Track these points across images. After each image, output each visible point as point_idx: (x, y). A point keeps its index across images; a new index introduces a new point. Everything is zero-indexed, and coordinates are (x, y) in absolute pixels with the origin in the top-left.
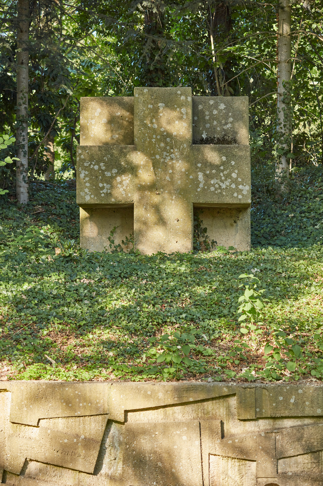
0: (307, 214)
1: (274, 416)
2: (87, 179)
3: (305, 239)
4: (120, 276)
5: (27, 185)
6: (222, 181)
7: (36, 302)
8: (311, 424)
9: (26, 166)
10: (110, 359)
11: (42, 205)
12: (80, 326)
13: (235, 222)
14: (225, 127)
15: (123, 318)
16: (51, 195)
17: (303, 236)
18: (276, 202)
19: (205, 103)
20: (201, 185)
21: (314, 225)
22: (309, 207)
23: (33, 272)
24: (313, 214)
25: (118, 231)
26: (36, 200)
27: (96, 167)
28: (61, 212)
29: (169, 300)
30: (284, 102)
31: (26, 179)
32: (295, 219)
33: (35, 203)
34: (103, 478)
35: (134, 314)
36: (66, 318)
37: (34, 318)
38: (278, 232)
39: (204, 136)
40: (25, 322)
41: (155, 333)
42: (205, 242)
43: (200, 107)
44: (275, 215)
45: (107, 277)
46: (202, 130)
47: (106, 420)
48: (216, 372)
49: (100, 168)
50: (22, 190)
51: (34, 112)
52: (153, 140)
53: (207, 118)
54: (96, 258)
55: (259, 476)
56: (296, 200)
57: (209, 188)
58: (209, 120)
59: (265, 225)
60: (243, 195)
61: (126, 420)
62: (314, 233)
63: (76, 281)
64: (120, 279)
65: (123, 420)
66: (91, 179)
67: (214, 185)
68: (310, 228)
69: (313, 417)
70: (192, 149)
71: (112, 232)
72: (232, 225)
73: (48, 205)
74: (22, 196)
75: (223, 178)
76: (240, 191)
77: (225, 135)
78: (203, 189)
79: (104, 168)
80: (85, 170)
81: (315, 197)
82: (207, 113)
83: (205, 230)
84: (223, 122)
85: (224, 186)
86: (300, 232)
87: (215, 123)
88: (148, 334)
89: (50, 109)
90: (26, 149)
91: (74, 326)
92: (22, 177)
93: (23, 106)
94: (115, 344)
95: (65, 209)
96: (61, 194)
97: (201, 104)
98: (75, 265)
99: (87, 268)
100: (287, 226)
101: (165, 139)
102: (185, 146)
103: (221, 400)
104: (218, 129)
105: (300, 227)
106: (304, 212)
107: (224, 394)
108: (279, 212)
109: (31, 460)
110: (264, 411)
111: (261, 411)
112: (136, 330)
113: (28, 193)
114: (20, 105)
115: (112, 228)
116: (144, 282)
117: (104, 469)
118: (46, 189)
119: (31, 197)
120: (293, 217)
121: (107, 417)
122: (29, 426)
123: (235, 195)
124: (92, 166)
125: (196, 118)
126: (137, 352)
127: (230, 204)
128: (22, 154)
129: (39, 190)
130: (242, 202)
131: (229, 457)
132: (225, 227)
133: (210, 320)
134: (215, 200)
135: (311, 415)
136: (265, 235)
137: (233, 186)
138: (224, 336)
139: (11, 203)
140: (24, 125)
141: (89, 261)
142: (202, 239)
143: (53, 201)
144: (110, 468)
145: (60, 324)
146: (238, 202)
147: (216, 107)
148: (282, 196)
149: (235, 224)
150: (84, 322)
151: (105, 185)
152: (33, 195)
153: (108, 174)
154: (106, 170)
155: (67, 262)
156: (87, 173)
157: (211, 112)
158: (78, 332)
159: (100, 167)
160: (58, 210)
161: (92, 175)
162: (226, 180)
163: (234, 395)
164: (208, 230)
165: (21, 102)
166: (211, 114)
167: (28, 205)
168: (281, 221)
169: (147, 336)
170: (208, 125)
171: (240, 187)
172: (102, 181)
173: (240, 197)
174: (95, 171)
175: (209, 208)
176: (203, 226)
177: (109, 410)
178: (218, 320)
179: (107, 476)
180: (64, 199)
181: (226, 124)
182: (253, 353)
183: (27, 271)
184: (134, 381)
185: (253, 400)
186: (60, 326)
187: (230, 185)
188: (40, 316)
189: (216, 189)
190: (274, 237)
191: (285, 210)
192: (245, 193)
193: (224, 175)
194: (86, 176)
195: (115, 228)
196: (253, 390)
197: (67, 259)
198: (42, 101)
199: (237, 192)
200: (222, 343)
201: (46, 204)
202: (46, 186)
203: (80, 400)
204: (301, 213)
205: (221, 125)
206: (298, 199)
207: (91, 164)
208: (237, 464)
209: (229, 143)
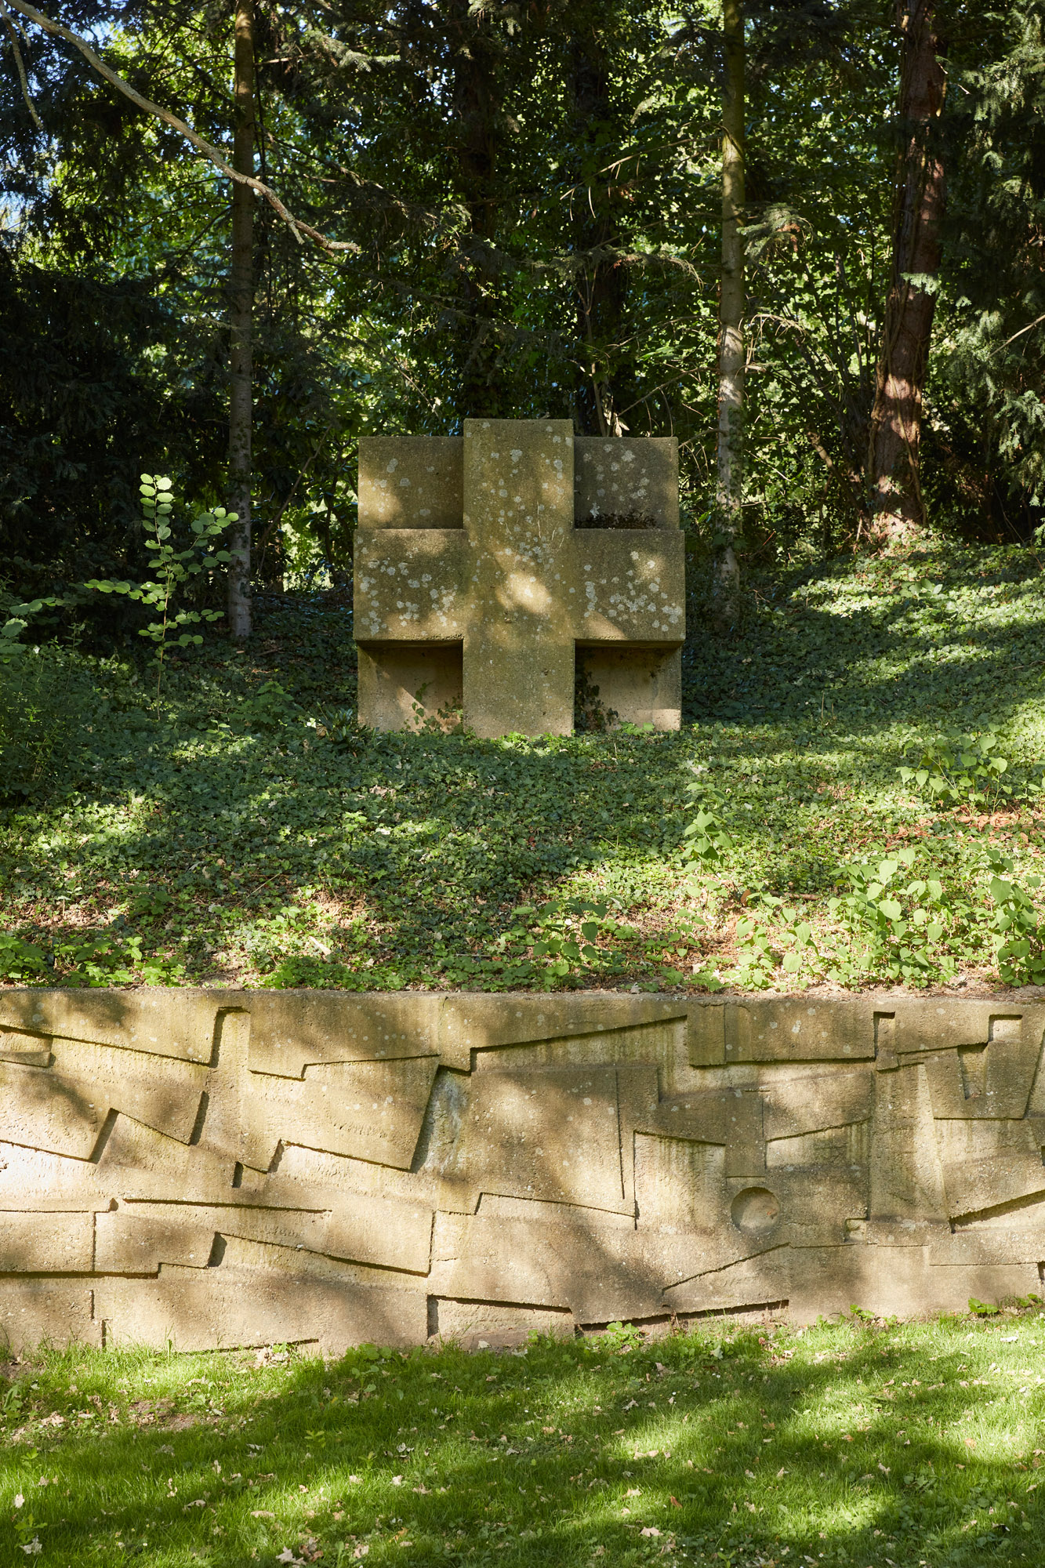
0: (777, 659)
1: (759, 1058)
2: (374, 593)
3: (778, 705)
4: (443, 781)
5: (248, 602)
6: (631, 599)
7: (288, 831)
8: (833, 1074)
9: (247, 566)
10: (437, 946)
11: (277, 638)
12: (375, 880)
13: (653, 675)
14: (634, 496)
15: (458, 865)
16: (293, 620)
17: (771, 700)
18: (716, 634)
19: (595, 449)
20: (591, 606)
21: (792, 680)
22: (779, 645)
23: (276, 772)
24: (787, 659)
25: (431, 691)
26: (265, 629)
27: (392, 571)
28: (315, 652)
29: (542, 830)
30: (730, 448)
31: (248, 590)
32: (754, 668)
33: (263, 635)
34: (430, 1179)
35: (478, 857)
36: (347, 865)
37: (286, 865)
38: (723, 691)
39: (594, 513)
40: (268, 872)
41: (519, 893)
42: (595, 712)
43: (587, 457)
44: (715, 659)
45: (419, 782)
46: (592, 501)
47: (436, 1068)
48: (643, 973)
49: (398, 572)
50: (239, 609)
51: (260, 463)
52: (501, 520)
53: (600, 477)
54: (395, 745)
55: (730, 1173)
56: (753, 631)
57: (605, 611)
58: (604, 481)
59: (699, 678)
60: (670, 625)
61: (473, 1067)
62: (794, 695)
63: (359, 790)
64: (443, 785)
65: (467, 1069)
66: (380, 593)
67: (615, 606)
68: (785, 685)
69: (835, 1061)
70: (573, 538)
71: (420, 696)
72: (646, 681)
73: (289, 639)
74: (239, 620)
75: (633, 593)
76: (664, 618)
77: (634, 510)
78: (595, 614)
79: (405, 572)
80: (370, 576)
81: (789, 626)
82: (600, 468)
83: (596, 691)
84: (630, 485)
85: (634, 608)
86: (766, 692)
87: (615, 487)
88: (508, 896)
89: (289, 456)
90: (247, 532)
91: (363, 880)
92: (239, 586)
93: (243, 452)
94: (444, 917)
95: (320, 646)
96: (310, 617)
97: (589, 451)
98: (354, 757)
99: (379, 765)
100: (740, 681)
101: (524, 517)
102: (561, 530)
103: (659, 1029)
104: (621, 498)
105: (765, 683)
106: (770, 655)
107: (665, 1017)
108: (722, 654)
109: (289, 1144)
110: (740, 1049)
111: (735, 1049)
112: (482, 888)
113: (251, 615)
114: (236, 450)
115: (418, 688)
116: (491, 792)
117: (430, 1162)
118: (282, 609)
119: (257, 622)
120: (750, 664)
121: (437, 1062)
122: (285, 1077)
123: (656, 624)
124: (383, 569)
125: (579, 478)
126: (488, 931)
127: (645, 642)
128: (240, 542)
129: (270, 611)
130: (669, 638)
131: (672, 1138)
132: (634, 684)
133: (624, 867)
134: (619, 634)
135: (831, 1056)
136: (700, 698)
137: (652, 608)
138: (653, 900)
139: (219, 635)
140: (244, 487)
141: (382, 751)
142: (590, 708)
143: (298, 632)
144: (442, 1160)
145: (336, 876)
146: (662, 638)
147: (617, 458)
148: (726, 624)
149: (651, 680)
150: (383, 873)
151: (408, 604)
152: (260, 619)
153: (414, 584)
154: (410, 576)
155: (341, 752)
156: (373, 581)
157: (608, 466)
158: (373, 893)
159: (398, 570)
160: (308, 649)
161: (382, 586)
162: (638, 596)
163: (684, 1018)
164: (601, 691)
165: (238, 444)
166: (608, 471)
167: (251, 638)
168: (728, 672)
169: (505, 900)
170: (601, 492)
171: (666, 609)
172: (402, 598)
173: (665, 628)
174: (390, 577)
175: (602, 649)
176: (592, 683)
177: (441, 1047)
178: (638, 868)
179: (436, 1172)
180: (317, 627)
181: (636, 489)
182: (711, 934)
183: (266, 769)
184: (488, 991)
185: (721, 1029)
186: (338, 881)
187: (647, 605)
188: (295, 861)
189: (619, 614)
190: (717, 701)
191: (735, 650)
192: (674, 620)
193: (635, 587)
194: (372, 587)
195: (424, 685)
196: (720, 1009)
197: (340, 747)
198: (274, 441)
199: (660, 619)
200: (649, 915)
201: (286, 637)
202: (283, 603)
203: (384, 1028)
204: (764, 656)
205: (626, 491)
206: (757, 629)
207: (382, 564)
208: (688, 1151)
209: (643, 525)
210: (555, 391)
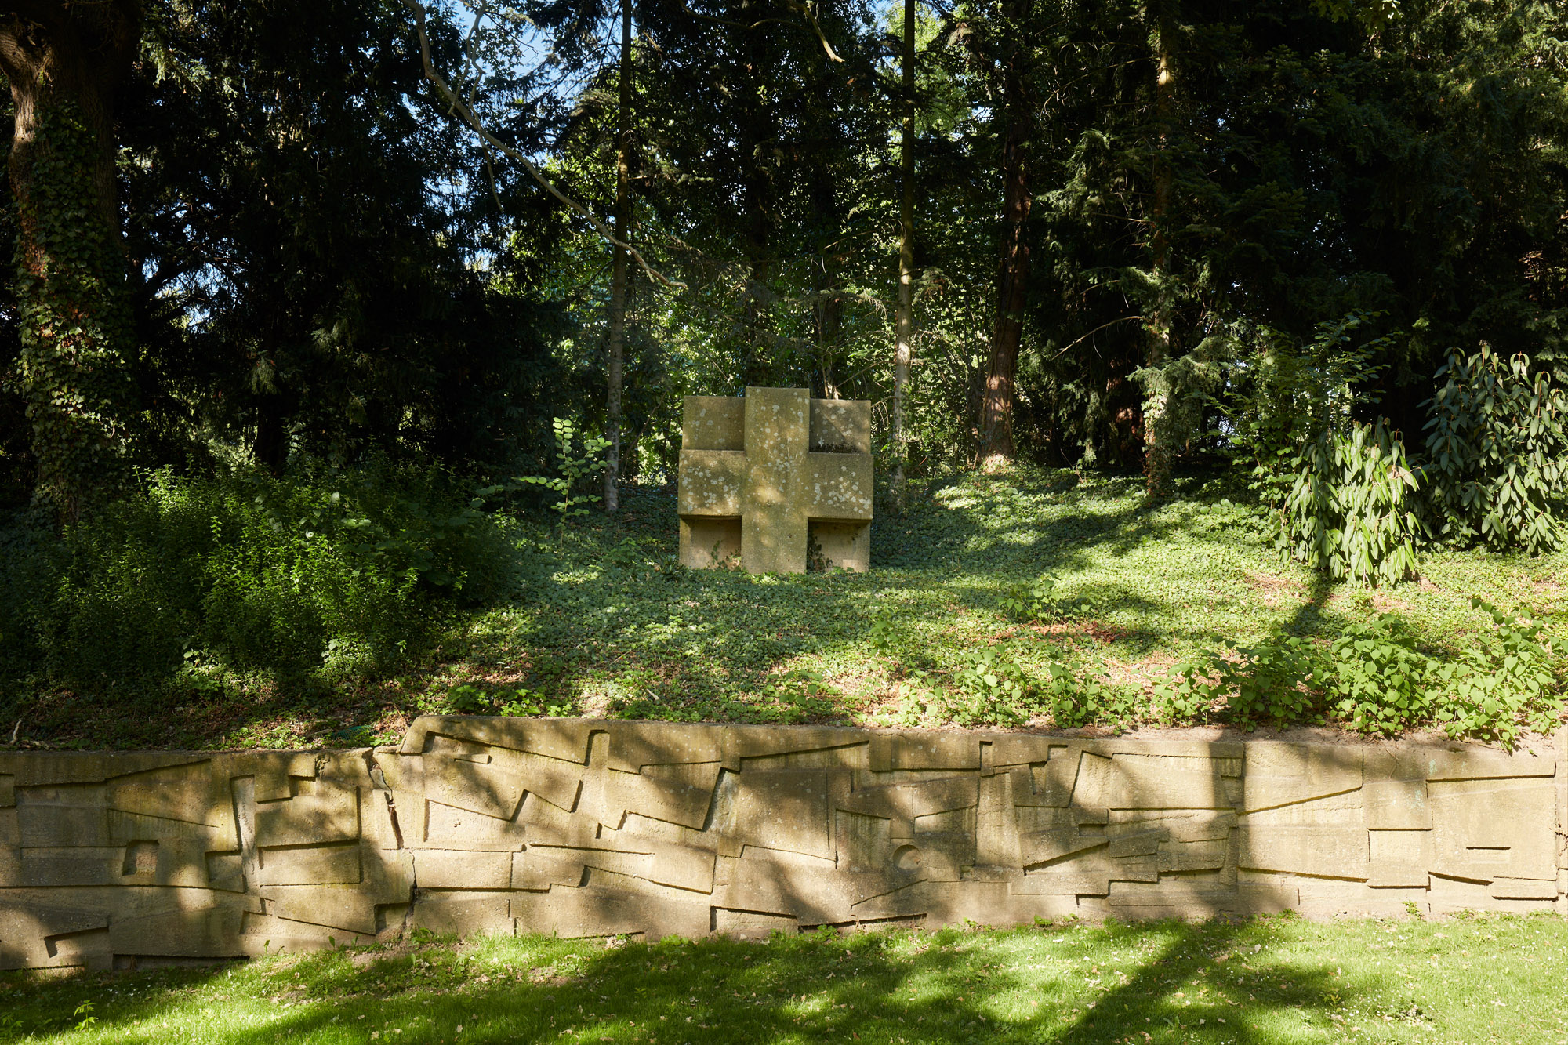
0: (926, 531)
1: (911, 767)
2: (691, 486)
3: (927, 558)
5: (616, 491)
6: (841, 494)
7: (635, 626)
8: (955, 778)
9: (616, 470)
10: (722, 696)
11: (633, 512)
12: (686, 656)
13: (853, 539)
14: (844, 434)
15: (735, 648)
16: (643, 502)
17: (923, 555)
18: (891, 516)
19: (822, 406)
20: (818, 498)
21: (935, 544)
22: (928, 524)
23: (629, 592)
24: (933, 531)
25: (722, 545)
26: (626, 507)
27: (701, 474)
28: (655, 521)
29: (786, 628)
30: (902, 408)
31: (616, 483)
32: (913, 536)
33: (625, 510)
34: (714, 835)
35: (748, 644)
36: (670, 647)
37: (634, 646)
38: (895, 549)
39: (821, 443)
40: (623, 650)
41: (771, 665)
42: (819, 560)
43: (817, 411)
44: (890, 531)
45: (714, 599)
46: (820, 436)
47: (718, 770)
48: (844, 715)
49: (705, 475)
50: (611, 495)
51: (626, 410)
52: (766, 446)
53: (825, 423)
54: (700, 576)
55: (892, 836)
57: (826, 501)
58: (828, 425)
60: (864, 510)
61: (741, 769)
62: (936, 553)
63: (679, 602)
65: (737, 770)
66: (695, 487)
67: (832, 498)
68: (931, 547)
69: (956, 770)
70: (808, 457)
71: (715, 548)
72: (849, 542)
73: (640, 513)
74: (611, 501)
75: (843, 491)
76: (861, 506)
77: (844, 442)
78: (820, 502)
79: (709, 475)
80: (689, 477)
81: (934, 513)
82: (825, 418)
83: (819, 547)
84: (842, 428)
85: (843, 500)
86: (920, 550)
87: (834, 428)
88: (764, 667)
89: (643, 406)
90: (617, 451)
91: (679, 656)
92: (611, 481)
93: (615, 403)
94: (726, 679)
95: (658, 518)
96: (653, 500)
97: (818, 407)
98: (676, 583)
99: (691, 588)
100: (905, 544)
101: (779, 445)
102: (801, 453)
103: (852, 748)
104: (837, 435)
105: (919, 546)
106: (923, 529)
107: (855, 741)
108: (894, 528)
109: (632, 813)
110: (900, 762)
111: (897, 761)
112: (749, 662)
113: (618, 498)
114: (612, 402)
115: (715, 543)
116: (756, 606)
117: (713, 827)
118: (637, 495)
119: (621, 503)
120: (911, 534)
121: (720, 765)
122: (629, 773)
123: (856, 509)
124: (696, 473)
125: (812, 423)
126: (752, 688)
127: (849, 520)
128: (612, 456)
129: (629, 496)
130: (863, 518)
131: (858, 814)
132: (842, 544)
133: (834, 652)
134: (834, 514)
135: (954, 767)
137: (854, 499)
139: (598, 509)
140: (616, 425)
141: (692, 580)
142: (816, 557)
143: (646, 509)
144: (721, 824)
145: (664, 653)
146: (859, 517)
147: (835, 412)
148: (897, 510)
149: (852, 542)
150: (691, 652)
151: (711, 494)
152: (623, 501)
153: (714, 482)
154: (712, 478)
155: (668, 580)
156: (690, 480)
157: (830, 417)
158: (685, 664)
160: (651, 519)
161: (696, 482)
162: (846, 492)
163: (867, 742)
164: (823, 547)
165: (613, 398)
166: (829, 419)
167: (617, 512)
168: (898, 538)
169: (763, 669)
170: (825, 431)
171: (862, 500)
172: (707, 490)
173: (861, 512)
174: (700, 478)
175: (824, 523)
176: (817, 543)
177: (722, 756)
178: (842, 652)
179: (718, 832)
181: (846, 430)
182: (884, 692)
184: (751, 723)
185: (889, 749)
186: (664, 656)
187: (851, 498)
188: (639, 644)
189: (834, 503)
190: (891, 555)
191: (902, 526)
192: (866, 507)
193: (844, 487)
194: (689, 484)
195: (719, 542)
196: (889, 737)
197: (668, 577)
198: (635, 397)
199: (858, 506)
200: (848, 680)
201: (638, 512)
202: (637, 492)
203: (689, 744)
204: (919, 529)
205: (840, 431)
207: (695, 470)
208: (868, 822)
209: (849, 451)
210: (800, 373)
